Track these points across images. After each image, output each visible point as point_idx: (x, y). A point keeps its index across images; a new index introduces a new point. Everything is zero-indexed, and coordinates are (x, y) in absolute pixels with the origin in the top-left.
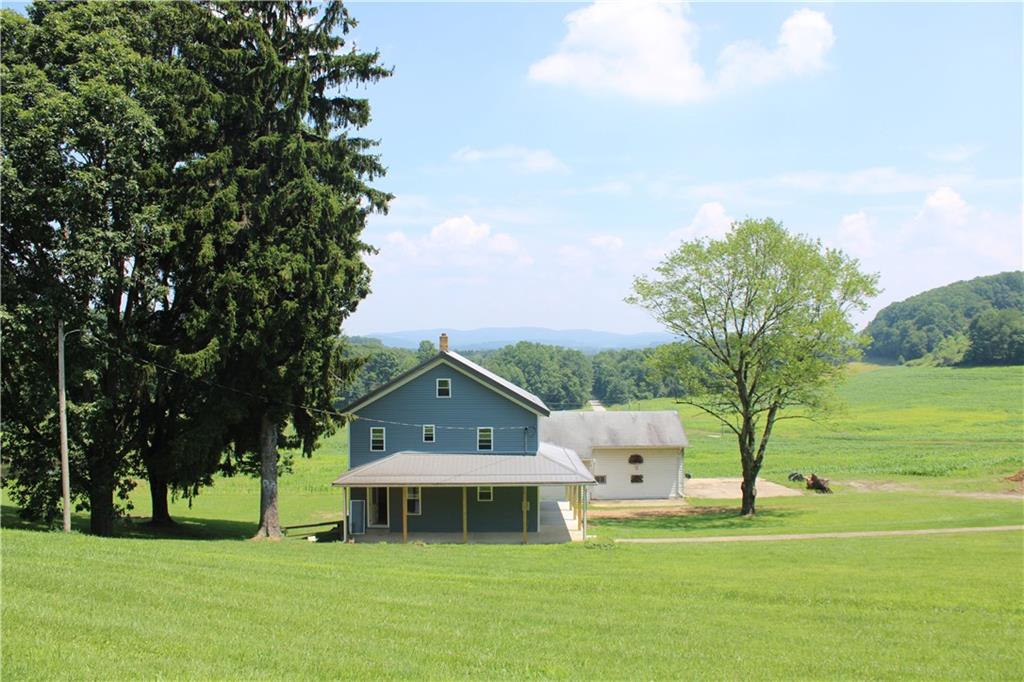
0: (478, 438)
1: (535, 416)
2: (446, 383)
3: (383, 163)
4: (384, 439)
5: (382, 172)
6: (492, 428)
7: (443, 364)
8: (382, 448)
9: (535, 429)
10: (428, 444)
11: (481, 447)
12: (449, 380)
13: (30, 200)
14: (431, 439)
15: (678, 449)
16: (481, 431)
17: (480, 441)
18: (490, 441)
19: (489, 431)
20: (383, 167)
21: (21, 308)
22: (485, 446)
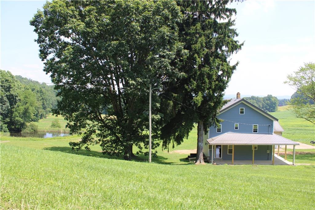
0: (253, 128)
1: (272, 121)
2: (243, 109)
3: (237, 32)
4: (221, 128)
5: (237, 35)
6: (258, 125)
7: (242, 103)
8: (220, 131)
9: (272, 125)
10: (236, 130)
11: (254, 131)
12: (244, 108)
13: (142, 39)
14: (237, 128)
15: (280, 132)
16: (254, 126)
17: (254, 129)
18: (257, 129)
19: (257, 126)
20: (238, 33)
21: (139, 80)
22: (255, 131)
